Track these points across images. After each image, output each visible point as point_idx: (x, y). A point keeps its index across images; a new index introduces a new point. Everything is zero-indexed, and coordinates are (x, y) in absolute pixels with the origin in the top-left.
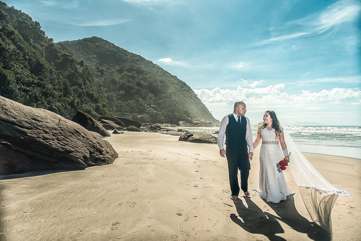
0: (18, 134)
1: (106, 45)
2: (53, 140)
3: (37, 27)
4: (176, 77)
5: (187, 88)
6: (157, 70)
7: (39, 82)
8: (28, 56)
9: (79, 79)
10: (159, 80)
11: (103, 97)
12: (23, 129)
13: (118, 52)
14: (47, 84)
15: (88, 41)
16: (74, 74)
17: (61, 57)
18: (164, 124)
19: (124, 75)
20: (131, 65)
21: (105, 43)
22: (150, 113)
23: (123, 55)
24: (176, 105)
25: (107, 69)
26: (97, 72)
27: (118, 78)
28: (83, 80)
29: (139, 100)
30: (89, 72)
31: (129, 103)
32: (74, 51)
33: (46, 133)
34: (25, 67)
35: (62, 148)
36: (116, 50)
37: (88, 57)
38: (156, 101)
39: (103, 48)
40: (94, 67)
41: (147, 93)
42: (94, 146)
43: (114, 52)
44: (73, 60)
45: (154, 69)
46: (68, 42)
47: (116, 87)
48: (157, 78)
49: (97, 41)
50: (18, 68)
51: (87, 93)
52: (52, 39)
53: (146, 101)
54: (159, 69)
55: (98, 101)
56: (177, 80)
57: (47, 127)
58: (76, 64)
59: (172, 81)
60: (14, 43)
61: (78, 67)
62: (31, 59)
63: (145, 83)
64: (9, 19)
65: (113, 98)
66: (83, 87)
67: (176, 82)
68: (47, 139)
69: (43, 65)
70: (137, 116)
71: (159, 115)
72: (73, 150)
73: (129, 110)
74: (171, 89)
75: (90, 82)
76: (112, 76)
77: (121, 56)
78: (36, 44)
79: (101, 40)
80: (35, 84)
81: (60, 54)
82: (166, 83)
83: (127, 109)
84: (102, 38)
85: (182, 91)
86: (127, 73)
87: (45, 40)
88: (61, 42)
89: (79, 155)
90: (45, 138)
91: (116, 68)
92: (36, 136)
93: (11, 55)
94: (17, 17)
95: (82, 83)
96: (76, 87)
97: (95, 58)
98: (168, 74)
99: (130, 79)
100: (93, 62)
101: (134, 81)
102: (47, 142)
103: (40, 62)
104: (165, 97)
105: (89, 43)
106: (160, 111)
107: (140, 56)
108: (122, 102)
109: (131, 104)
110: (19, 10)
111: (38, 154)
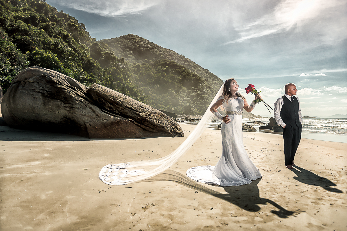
0: (136, 115)
1: (141, 42)
2: (154, 119)
3: (83, 28)
4: (208, 70)
5: (219, 81)
6: (189, 64)
7: (90, 78)
8: (81, 56)
9: (121, 75)
10: (192, 74)
11: (140, 91)
12: (138, 113)
13: (152, 48)
14: (97, 80)
15: (125, 39)
16: (116, 70)
17: (104, 55)
18: (197, 116)
19: (158, 70)
20: (165, 61)
21: (140, 40)
22: (184, 105)
23: (157, 50)
24: (208, 97)
25: (143, 65)
26: (133, 68)
27: (153, 73)
28: (123, 76)
29: (173, 93)
30: (128, 68)
31: (163, 96)
32: (112, 48)
33: (149, 115)
34: (79, 65)
35: (159, 125)
36: (151, 46)
37: (125, 54)
38: (189, 94)
39: (138, 44)
40: (131, 63)
41: (180, 87)
42: (173, 124)
43: (149, 48)
44: (114, 57)
45: (186, 63)
46: (107, 40)
47: (151, 81)
48: (190, 72)
49: (133, 38)
50: (74, 67)
51: (128, 87)
52: (95, 39)
53: (179, 94)
54: (192, 63)
55: (137, 95)
56: (209, 73)
57: (149, 112)
58: (117, 61)
59: (203, 74)
60: (70, 45)
61: (119, 63)
62: (83, 58)
63: (179, 77)
64: (62, 23)
65: (149, 92)
66: (124, 82)
67: (207, 76)
68: (151, 119)
69: (92, 63)
70: (172, 108)
71: (191, 107)
72: (164, 126)
73: (163, 102)
74: (203, 82)
75: (129, 77)
76: (148, 71)
77: (155, 51)
78: (83, 45)
79: (137, 37)
80: (87, 80)
81: (103, 52)
82: (198, 76)
83: (162, 101)
84: (137, 36)
85: (214, 84)
86: (161, 67)
87: (89, 40)
88: (100, 40)
89: (168, 129)
90: (150, 118)
91: (151, 63)
92: (145, 117)
93: (68, 56)
94: (67, 21)
95: (123, 78)
96: (118, 82)
97: (131, 54)
98: (200, 68)
99: (164, 73)
100: (129, 58)
101: (168, 76)
102: (151, 120)
103: (90, 61)
104: (197, 90)
105: (125, 40)
106: (193, 104)
107: (173, 51)
108: (157, 95)
109: (165, 97)
110: (67, 13)
111: (147, 127)
